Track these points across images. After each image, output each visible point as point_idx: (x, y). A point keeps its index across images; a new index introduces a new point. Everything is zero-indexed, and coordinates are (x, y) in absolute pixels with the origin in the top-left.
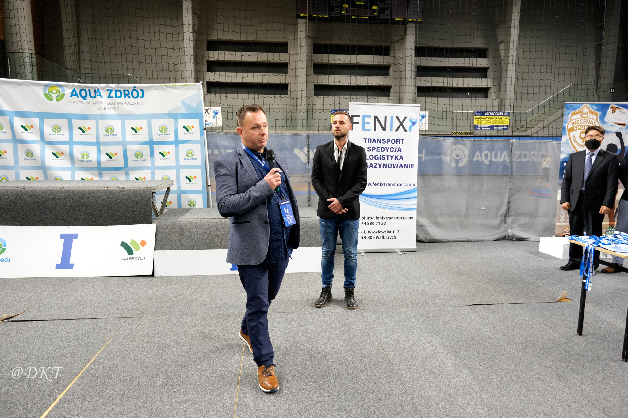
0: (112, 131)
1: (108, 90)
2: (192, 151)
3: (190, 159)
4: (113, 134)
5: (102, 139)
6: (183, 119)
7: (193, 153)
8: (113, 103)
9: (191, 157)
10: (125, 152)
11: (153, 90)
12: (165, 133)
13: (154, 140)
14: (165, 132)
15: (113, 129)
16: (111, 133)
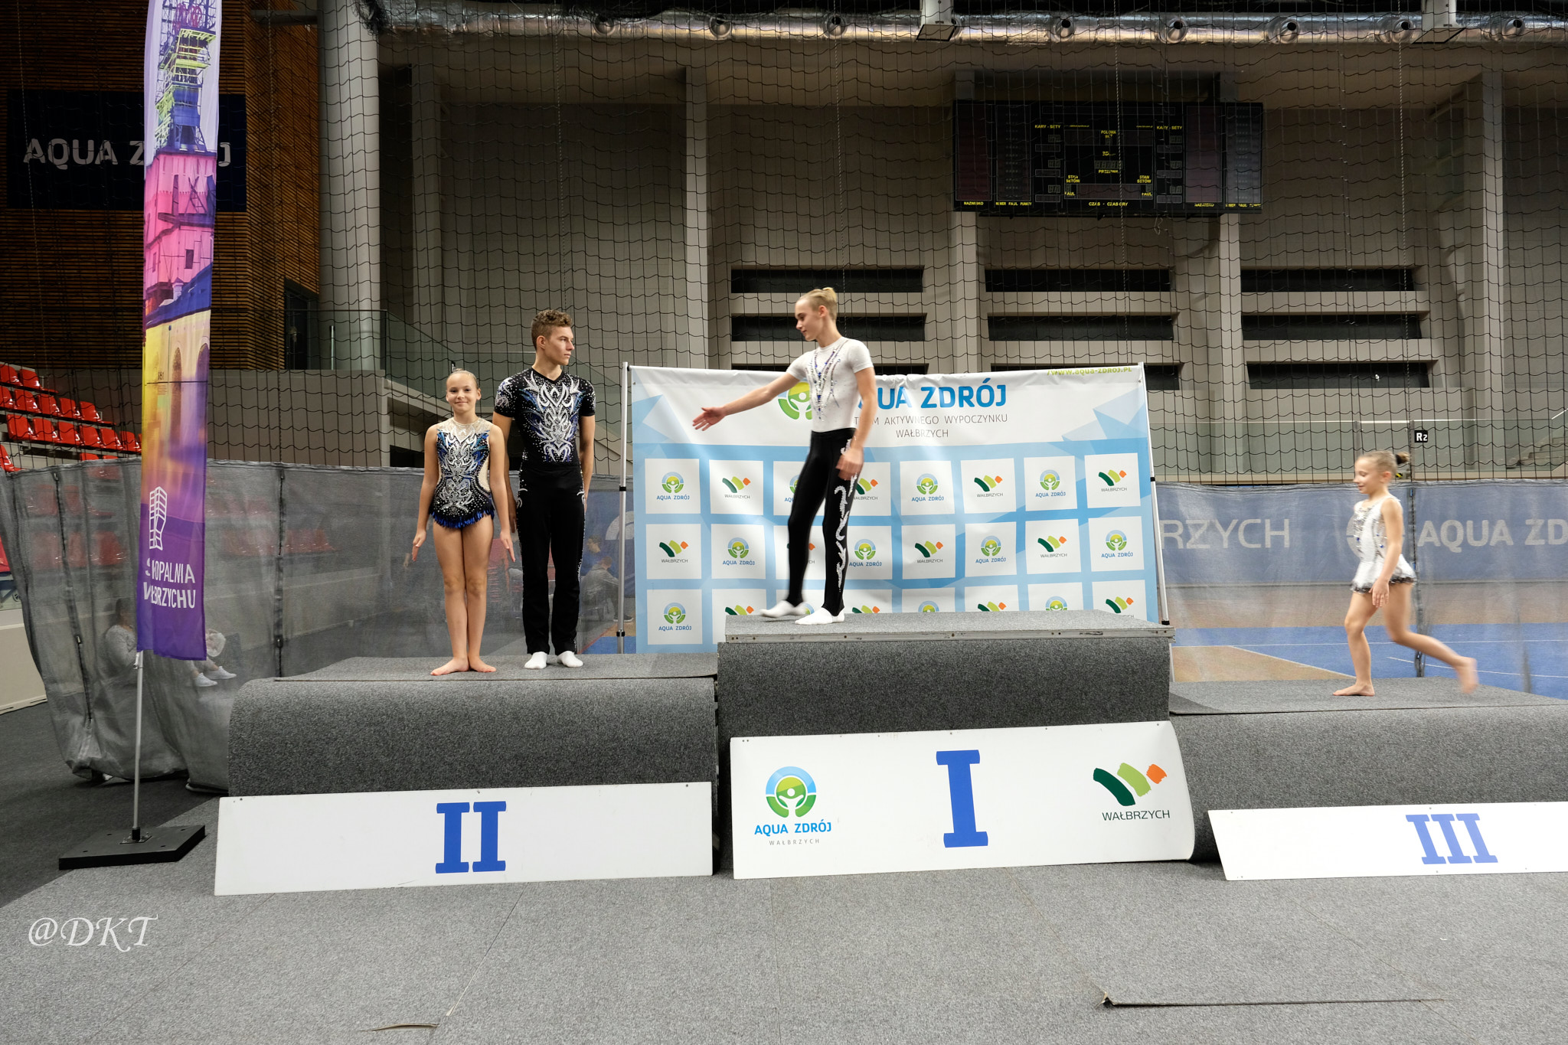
0: (934, 489)
1: (923, 389)
2: (1123, 534)
3: (1116, 555)
4: (934, 495)
5: (906, 508)
6: (1098, 453)
7: (1125, 539)
8: (934, 421)
9: (1120, 549)
10: (961, 540)
11: (1030, 384)
12: (1054, 491)
13: (1027, 509)
14: (1053, 489)
15: (936, 482)
16: (930, 493)
